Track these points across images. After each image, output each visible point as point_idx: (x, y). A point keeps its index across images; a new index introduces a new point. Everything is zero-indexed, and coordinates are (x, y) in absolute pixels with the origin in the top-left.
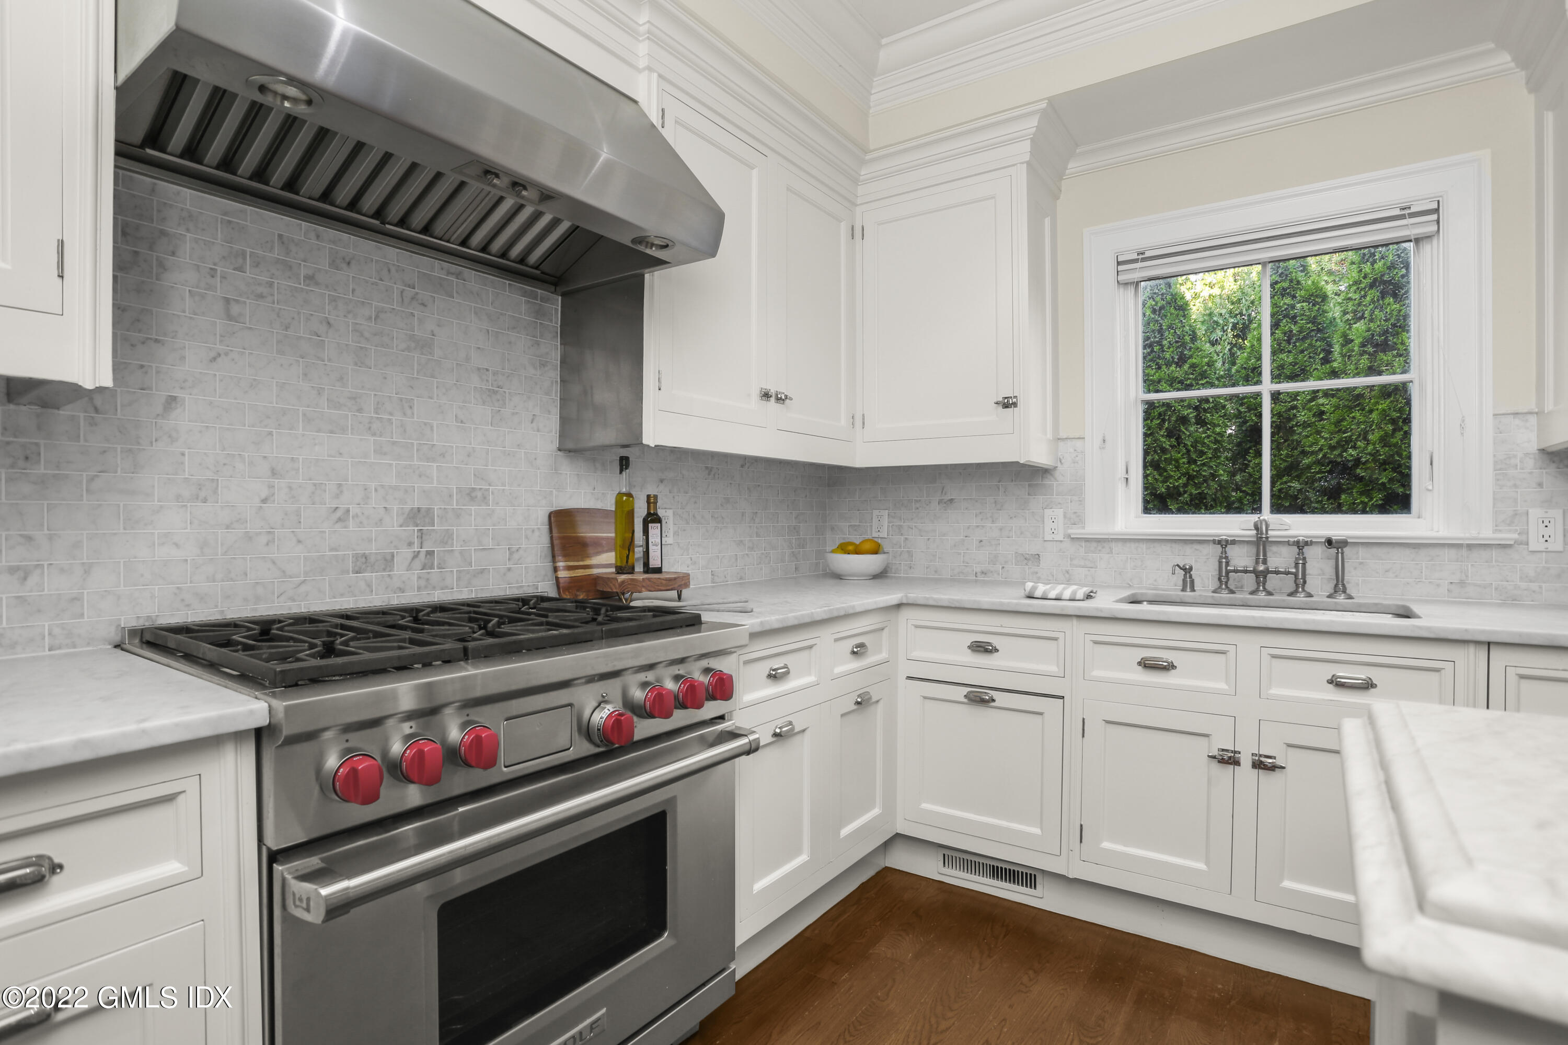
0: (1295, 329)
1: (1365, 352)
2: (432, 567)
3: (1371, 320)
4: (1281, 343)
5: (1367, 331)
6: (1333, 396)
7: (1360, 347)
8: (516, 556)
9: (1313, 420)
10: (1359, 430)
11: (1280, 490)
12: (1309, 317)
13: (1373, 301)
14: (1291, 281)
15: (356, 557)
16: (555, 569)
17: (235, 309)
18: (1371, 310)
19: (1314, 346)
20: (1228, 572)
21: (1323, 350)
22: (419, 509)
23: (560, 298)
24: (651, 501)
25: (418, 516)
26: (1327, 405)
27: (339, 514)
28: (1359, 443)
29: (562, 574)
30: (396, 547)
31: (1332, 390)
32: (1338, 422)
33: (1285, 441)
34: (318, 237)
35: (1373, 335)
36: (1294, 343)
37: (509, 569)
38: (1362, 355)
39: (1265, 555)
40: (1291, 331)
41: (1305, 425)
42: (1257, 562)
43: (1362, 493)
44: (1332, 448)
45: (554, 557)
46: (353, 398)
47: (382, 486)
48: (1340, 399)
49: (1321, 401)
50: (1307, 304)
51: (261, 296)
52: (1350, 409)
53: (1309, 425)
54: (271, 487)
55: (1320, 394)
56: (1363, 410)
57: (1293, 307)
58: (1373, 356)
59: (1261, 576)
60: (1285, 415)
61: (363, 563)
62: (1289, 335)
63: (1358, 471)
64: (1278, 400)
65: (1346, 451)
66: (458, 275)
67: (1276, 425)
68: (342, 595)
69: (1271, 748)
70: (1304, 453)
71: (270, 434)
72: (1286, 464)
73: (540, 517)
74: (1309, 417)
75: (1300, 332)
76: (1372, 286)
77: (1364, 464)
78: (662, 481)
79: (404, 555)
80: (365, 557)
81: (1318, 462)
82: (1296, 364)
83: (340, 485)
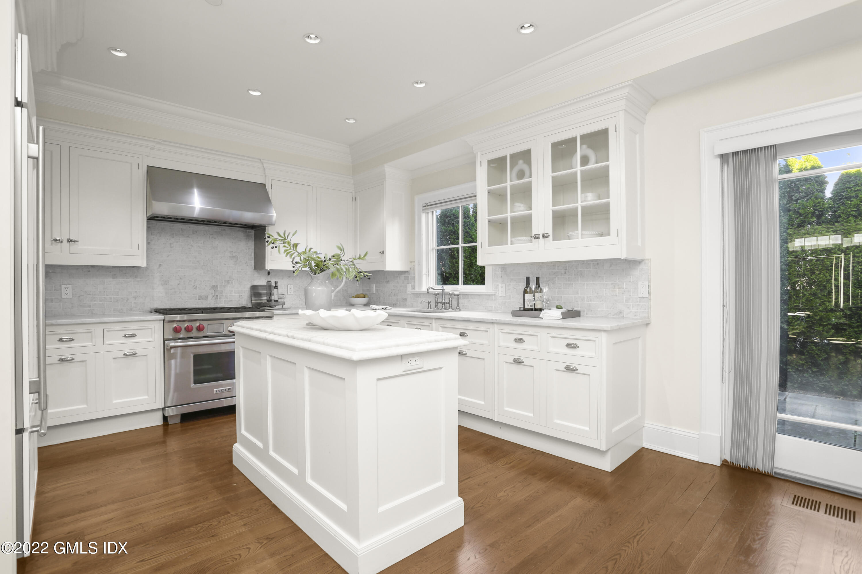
2: (218, 299)
8: (241, 297)
15: (199, 296)
16: (251, 300)
17: (172, 245)
20: (437, 303)
22: (214, 286)
23: (254, 231)
24: (276, 283)
25: (214, 287)
27: (195, 287)
29: (253, 302)
30: (209, 294)
34: (189, 228)
37: (239, 300)
39: (444, 298)
45: (251, 297)
46: (198, 261)
47: (205, 281)
51: (177, 242)
54: (180, 281)
59: (443, 304)
61: (200, 298)
66: (224, 230)
68: (196, 305)
71: (180, 270)
73: (248, 286)
78: (289, 277)
79: (210, 296)
80: (201, 296)
83: (195, 281)
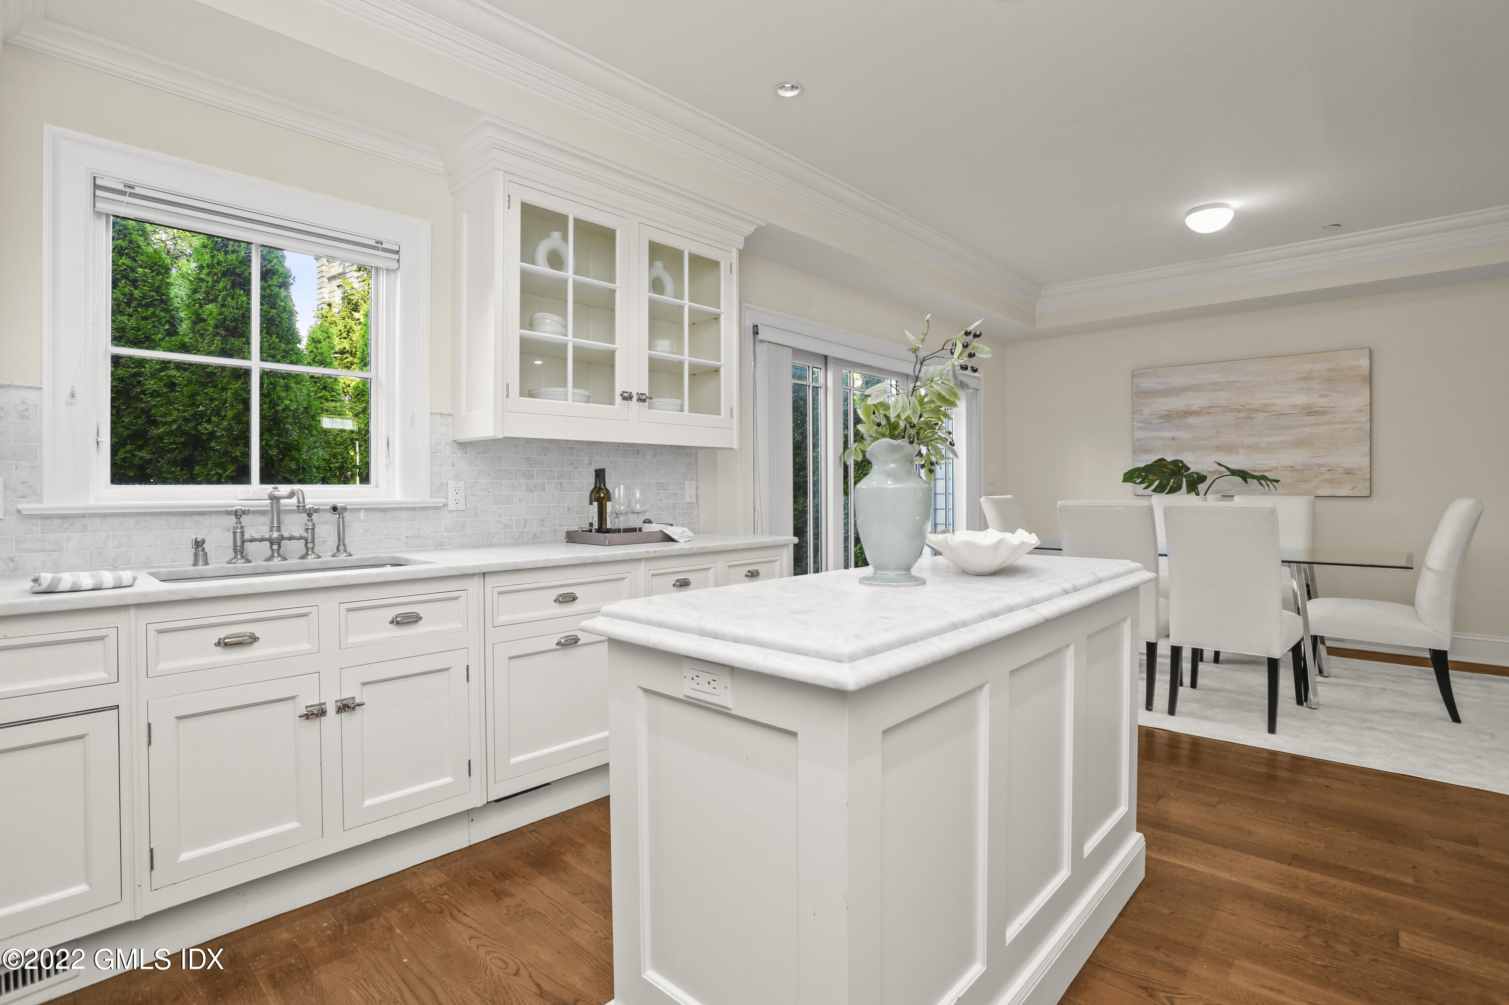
0: (137, 293)
1: (217, 334)
3: (223, 306)
4: (120, 304)
5: (219, 315)
6: (185, 370)
7: (214, 328)
9: (165, 390)
10: (213, 405)
11: (124, 460)
12: (153, 285)
13: (225, 288)
14: (131, 242)
18: (224, 296)
19: (158, 315)
20: (243, 542)
21: (168, 322)
26: (179, 377)
28: (213, 418)
31: (184, 364)
32: (192, 396)
33: (128, 408)
35: (225, 319)
36: (135, 307)
38: (215, 336)
39: (279, 522)
40: (131, 295)
41: (155, 394)
42: (271, 530)
43: (216, 465)
44: (186, 420)
48: (193, 373)
49: (174, 373)
50: (150, 271)
52: (204, 385)
53: (159, 395)
55: (172, 365)
56: (215, 387)
57: (133, 270)
58: (224, 339)
59: (276, 543)
60: (128, 381)
62: (130, 298)
63: (213, 444)
64: (119, 364)
65: (200, 424)
67: (118, 390)
69: (350, 692)
70: (155, 423)
72: (129, 432)
74: (161, 387)
75: (143, 298)
76: (225, 274)
77: (219, 438)
81: (171, 433)
82: (139, 330)
